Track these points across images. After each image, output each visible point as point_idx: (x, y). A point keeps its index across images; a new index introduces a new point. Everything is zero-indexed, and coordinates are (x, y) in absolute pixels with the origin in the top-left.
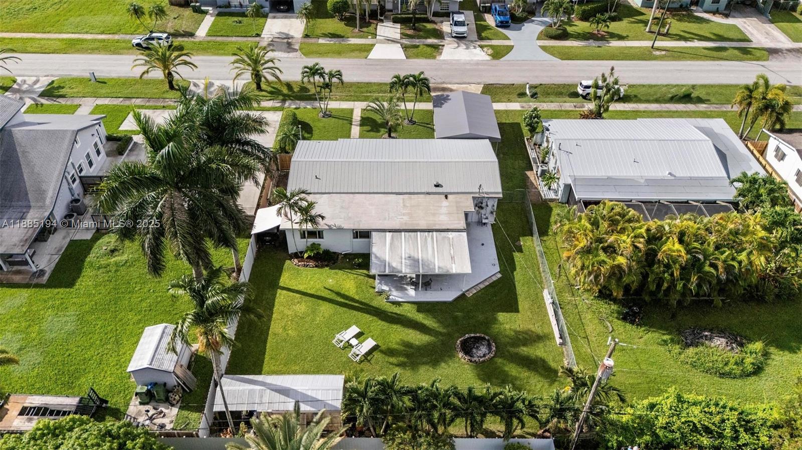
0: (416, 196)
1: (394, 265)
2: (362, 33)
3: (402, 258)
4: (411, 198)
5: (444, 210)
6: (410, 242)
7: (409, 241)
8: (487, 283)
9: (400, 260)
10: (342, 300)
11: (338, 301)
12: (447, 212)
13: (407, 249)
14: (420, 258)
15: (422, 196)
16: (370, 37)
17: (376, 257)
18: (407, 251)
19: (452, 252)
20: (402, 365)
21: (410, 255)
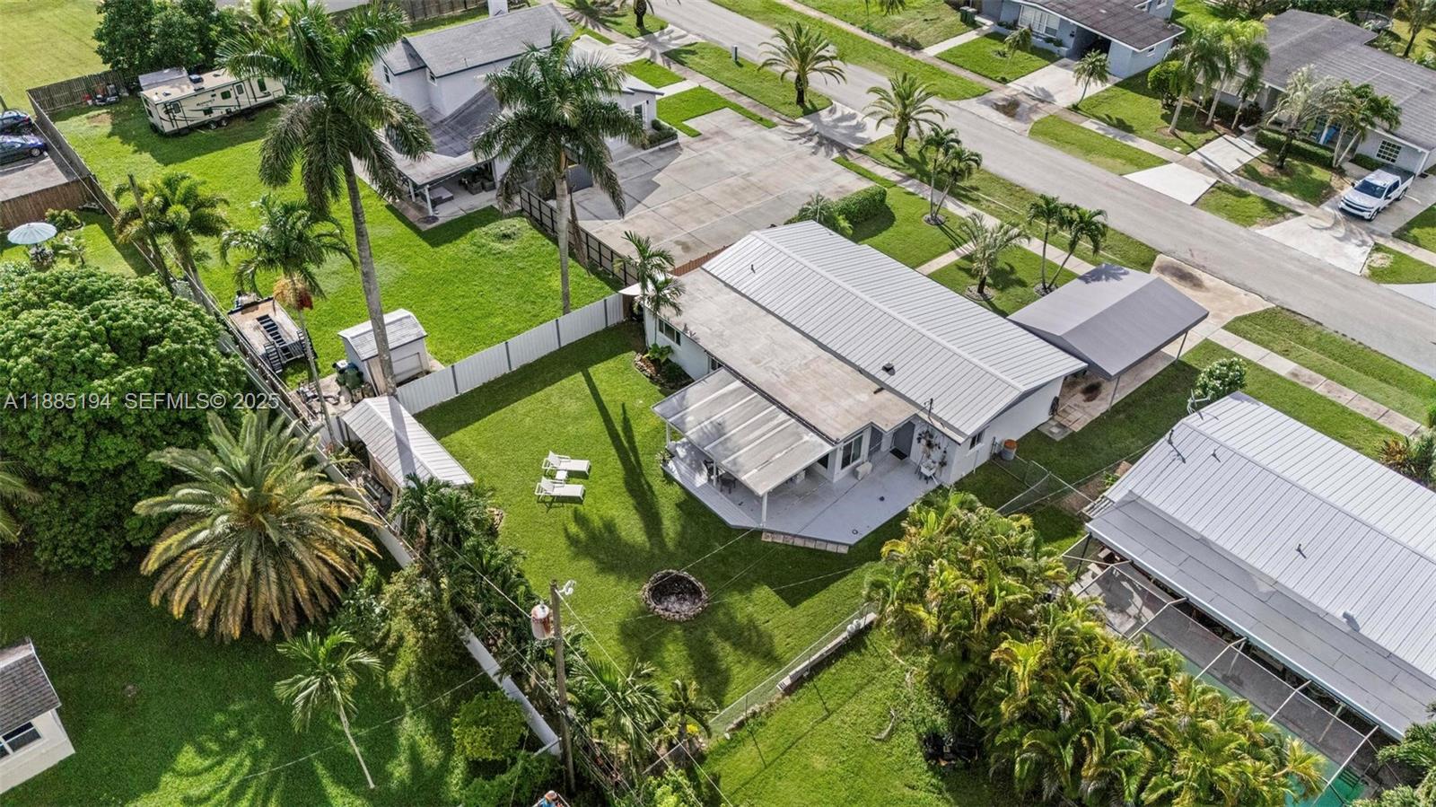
0: (841, 363)
1: (690, 419)
2: (1175, 138)
3: (707, 419)
4: (828, 361)
5: (846, 403)
7: (748, 406)
8: (811, 545)
9: (703, 419)
10: (620, 429)
11: (614, 426)
12: (847, 407)
13: (730, 414)
14: (729, 434)
15: (849, 368)
16: (1178, 149)
17: (683, 398)
18: (727, 417)
19: (777, 456)
20: (573, 541)
21: (724, 422)
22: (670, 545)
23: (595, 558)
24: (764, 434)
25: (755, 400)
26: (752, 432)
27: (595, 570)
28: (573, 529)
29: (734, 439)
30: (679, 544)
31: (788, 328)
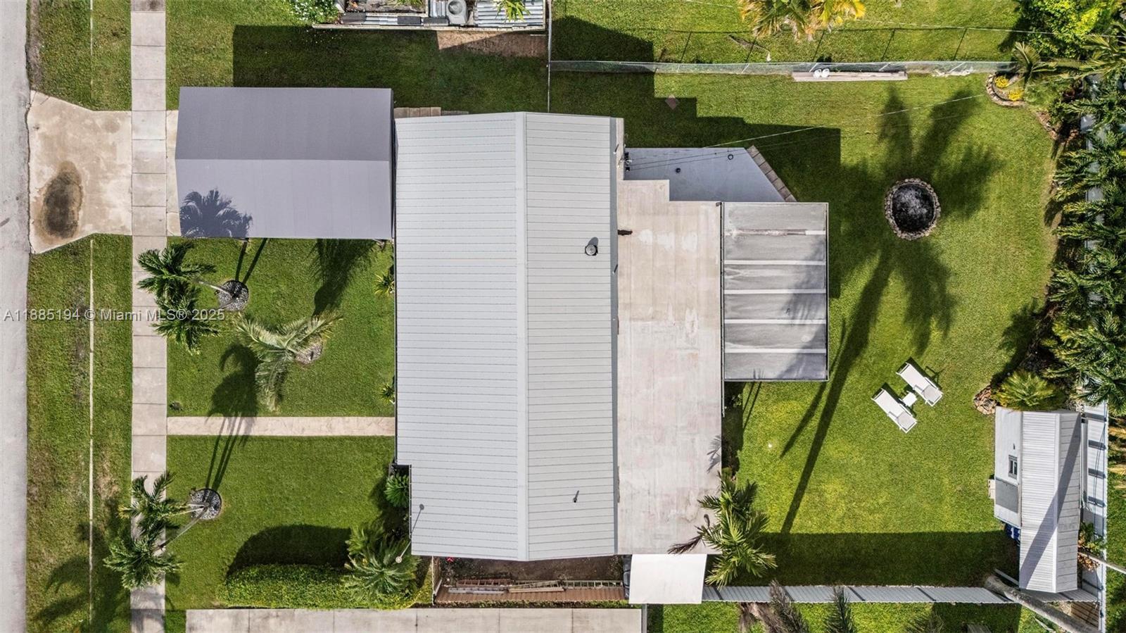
0: (620, 294)
1: (807, 337)
3: (792, 325)
4: (629, 306)
5: (667, 241)
6: (750, 308)
7: (746, 311)
9: (796, 328)
12: (672, 235)
13: (768, 314)
14: (791, 292)
15: (621, 283)
17: (789, 370)
18: (773, 314)
19: (777, 233)
20: (946, 322)
21: (783, 309)
22: (876, 261)
23: (942, 289)
24: (765, 267)
25: (734, 314)
26: (770, 279)
27: (952, 278)
28: (935, 335)
29: (793, 281)
30: (869, 253)
31: (620, 383)
